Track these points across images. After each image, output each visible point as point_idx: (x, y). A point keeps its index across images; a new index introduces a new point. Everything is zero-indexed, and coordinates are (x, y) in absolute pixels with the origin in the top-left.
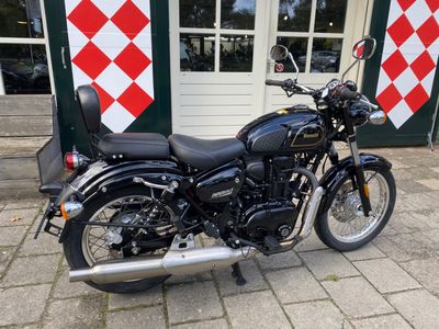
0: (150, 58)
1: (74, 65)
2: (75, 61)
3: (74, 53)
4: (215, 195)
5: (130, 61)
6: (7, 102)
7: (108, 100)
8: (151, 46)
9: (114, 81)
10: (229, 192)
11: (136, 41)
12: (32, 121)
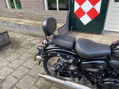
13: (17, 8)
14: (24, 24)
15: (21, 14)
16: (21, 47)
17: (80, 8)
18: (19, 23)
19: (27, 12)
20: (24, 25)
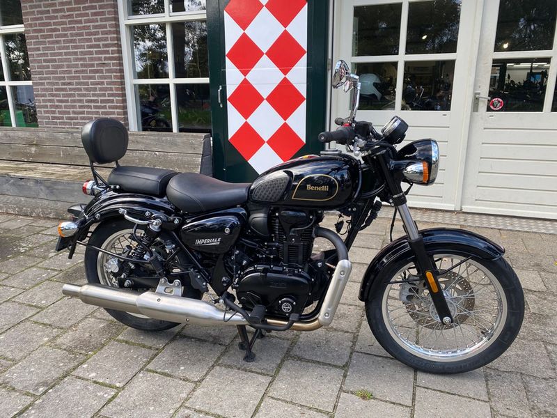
0: (304, 95)
1: (229, 103)
2: (230, 99)
3: (230, 91)
4: (198, 242)
5: (283, 99)
6: (169, 139)
7: (259, 142)
8: (306, 82)
9: (266, 121)
10: (215, 242)
11: (289, 76)
12: (185, 159)
13: (18, 125)
14: (38, 176)
15: (31, 145)
16: (19, 253)
17: (246, 126)
18: (20, 175)
19: (56, 139)
20: (37, 181)
